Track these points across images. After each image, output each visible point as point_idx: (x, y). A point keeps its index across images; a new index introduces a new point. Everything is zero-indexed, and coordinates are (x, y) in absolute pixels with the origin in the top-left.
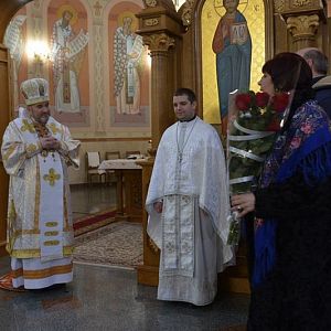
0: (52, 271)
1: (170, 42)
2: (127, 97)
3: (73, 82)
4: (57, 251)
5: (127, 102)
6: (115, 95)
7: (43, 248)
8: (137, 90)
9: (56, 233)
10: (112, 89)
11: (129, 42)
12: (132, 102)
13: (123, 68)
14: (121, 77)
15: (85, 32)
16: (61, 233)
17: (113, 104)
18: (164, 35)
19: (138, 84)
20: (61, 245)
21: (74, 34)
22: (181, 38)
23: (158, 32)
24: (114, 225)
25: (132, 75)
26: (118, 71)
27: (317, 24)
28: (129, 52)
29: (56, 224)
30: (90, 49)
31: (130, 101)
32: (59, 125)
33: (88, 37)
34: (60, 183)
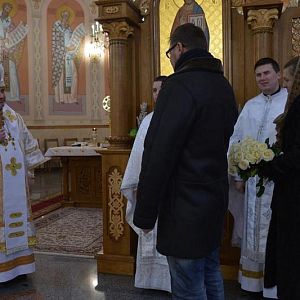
0: (15, 263)
1: (129, 31)
2: (65, 87)
3: (12, 72)
4: (23, 242)
5: (65, 92)
6: (54, 85)
7: (8, 240)
8: (75, 80)
9: (20, 224)
10: (50, 79)
11: (66, 35)
12: (70, 92)
13: (61, 59)
14: (59, 68)
15: (25, 24)
16: (26, 223)
17: (52, 93)
18: (124, 23)
19: (75, 75)
20: (26, 235)
21: (14, 26)
22: (139, 27)
23: (119, 20)
24: (60, 210)
25: (70, 66)
26: (56, 62)
27: (276, 17)
28: (67, 44)
29: (20, 215)
30: (29, 40)
31: (67, 91)
32: (13, 113)
33: (27, 29)
34: (21, 172)
